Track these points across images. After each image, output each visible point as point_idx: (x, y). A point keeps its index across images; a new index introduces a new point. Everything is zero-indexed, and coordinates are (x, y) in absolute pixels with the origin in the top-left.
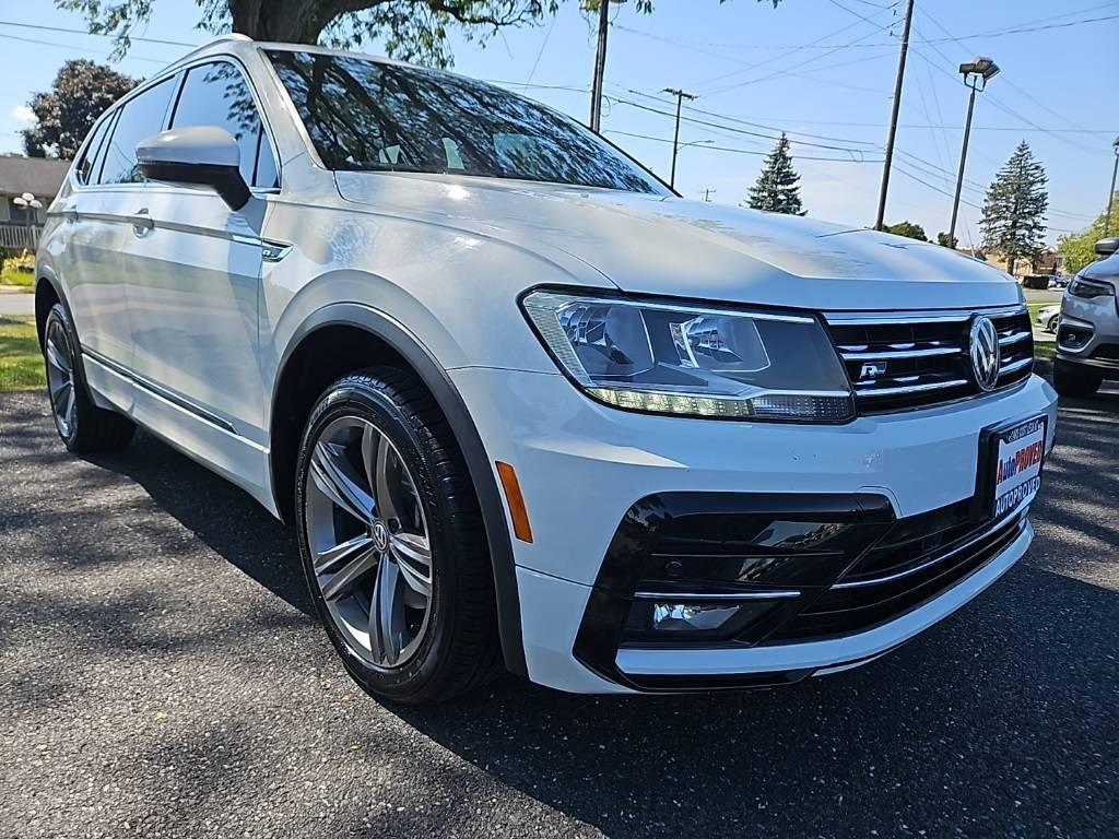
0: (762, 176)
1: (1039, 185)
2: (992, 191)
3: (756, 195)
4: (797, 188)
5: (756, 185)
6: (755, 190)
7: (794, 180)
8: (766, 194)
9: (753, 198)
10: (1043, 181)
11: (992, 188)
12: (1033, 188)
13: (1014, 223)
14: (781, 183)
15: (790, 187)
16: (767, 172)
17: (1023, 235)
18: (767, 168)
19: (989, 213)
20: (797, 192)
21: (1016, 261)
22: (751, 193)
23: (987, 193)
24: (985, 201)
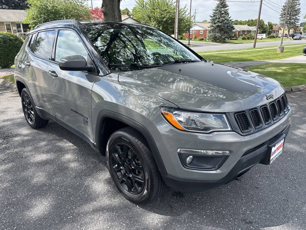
1: (298, 6)
3: (215, 12)
4: (228, 9)
5: (215, 9)
7: (227, 7)
8: (218, 11)
9: (214, 13)
10: (299, 4)
11: (284, 7)
12: (296, 7)
13: (290, 18)
14: (223, 8)
16: (219, 4)
17: (293, 22)
19: (282, 15)
20: (228, 10)
21: (290, 30)
23: (282, 9)
24: (281, 11)
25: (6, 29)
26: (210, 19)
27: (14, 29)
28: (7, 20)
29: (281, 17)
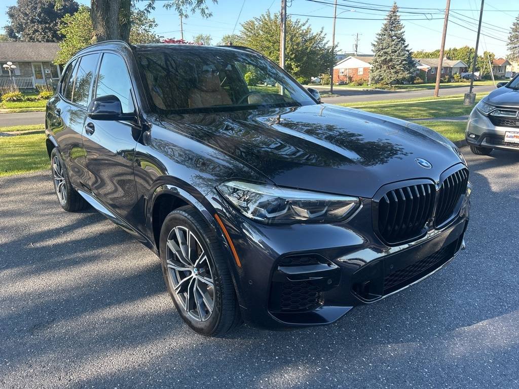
0: (383, 27)
2: (514, 27)
3: (380, 37)
4: (403, 32)
5: (380, 32)
6: (380, 35)
7: (401, 28)
8: (386, 36)
9: (379, 39)
11: (514, 25)
14: (394, 30)
15: (399, 32)
16: (386, 24)
18: (385, 22)
19: (513, 39)
20: (403, 34)
22: (378, 36)
23: (511, 28)
24: (510, 33)
25: (34, 72)
26: (372, 50)
27: (47, 72)
28: (35, 59)
29: (510, 43)
